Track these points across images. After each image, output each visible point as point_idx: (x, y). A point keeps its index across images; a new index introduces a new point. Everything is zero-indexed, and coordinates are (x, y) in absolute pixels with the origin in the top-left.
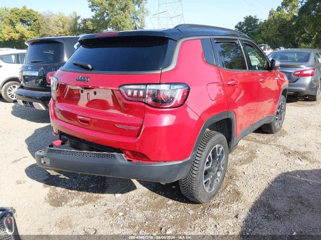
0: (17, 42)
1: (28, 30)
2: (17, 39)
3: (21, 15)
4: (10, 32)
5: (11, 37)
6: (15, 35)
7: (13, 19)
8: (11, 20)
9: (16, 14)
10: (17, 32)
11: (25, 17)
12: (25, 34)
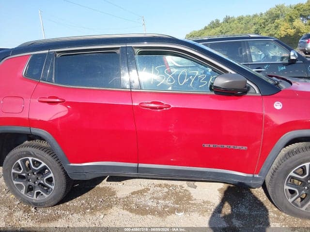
0: (292, 38)
1: (306, 25)
2: (292, 34)
3: (302, 10)
4: (287, 29)
5: (288, 33)
6: (291, 31)
7: (292, 16)
8: (291, 17)
9: (298, 10)
10: (294, 28)
11: (305, 12)
12: (301, 29)
